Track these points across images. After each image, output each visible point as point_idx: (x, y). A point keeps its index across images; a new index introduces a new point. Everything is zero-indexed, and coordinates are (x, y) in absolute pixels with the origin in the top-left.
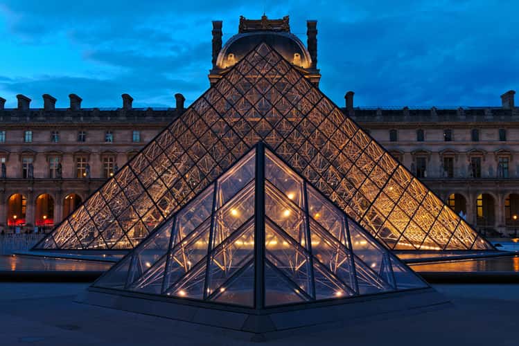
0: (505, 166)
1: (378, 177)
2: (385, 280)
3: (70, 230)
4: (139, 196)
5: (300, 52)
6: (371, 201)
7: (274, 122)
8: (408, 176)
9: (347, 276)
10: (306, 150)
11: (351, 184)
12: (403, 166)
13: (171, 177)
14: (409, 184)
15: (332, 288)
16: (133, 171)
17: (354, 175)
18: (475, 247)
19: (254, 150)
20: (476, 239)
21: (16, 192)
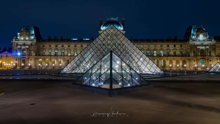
0: (169, 53)
1: (138, 56)
2: (139, 82)
3: (67, 68)
4: (83, 61)
5: (120, 26)
6: (137, 62)
7: (114, 43)
8: (145, 56)
9: (130, 81)
10: (122, 50)
11: (132, 58)
12: (144, 54)
13: (90, 56)
14: (146, 58)
15: (127, 84)
16: (81, 55)
17: (133, 56)
18: (161, 73)
19: (110, 53)
20: (161, 71)
21: (54, 59)
